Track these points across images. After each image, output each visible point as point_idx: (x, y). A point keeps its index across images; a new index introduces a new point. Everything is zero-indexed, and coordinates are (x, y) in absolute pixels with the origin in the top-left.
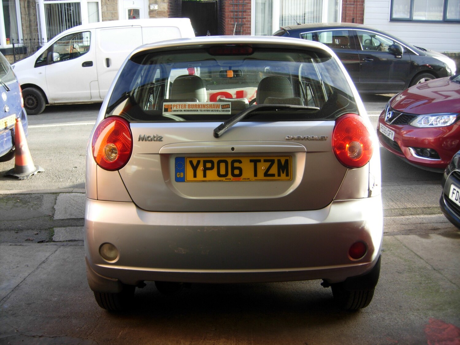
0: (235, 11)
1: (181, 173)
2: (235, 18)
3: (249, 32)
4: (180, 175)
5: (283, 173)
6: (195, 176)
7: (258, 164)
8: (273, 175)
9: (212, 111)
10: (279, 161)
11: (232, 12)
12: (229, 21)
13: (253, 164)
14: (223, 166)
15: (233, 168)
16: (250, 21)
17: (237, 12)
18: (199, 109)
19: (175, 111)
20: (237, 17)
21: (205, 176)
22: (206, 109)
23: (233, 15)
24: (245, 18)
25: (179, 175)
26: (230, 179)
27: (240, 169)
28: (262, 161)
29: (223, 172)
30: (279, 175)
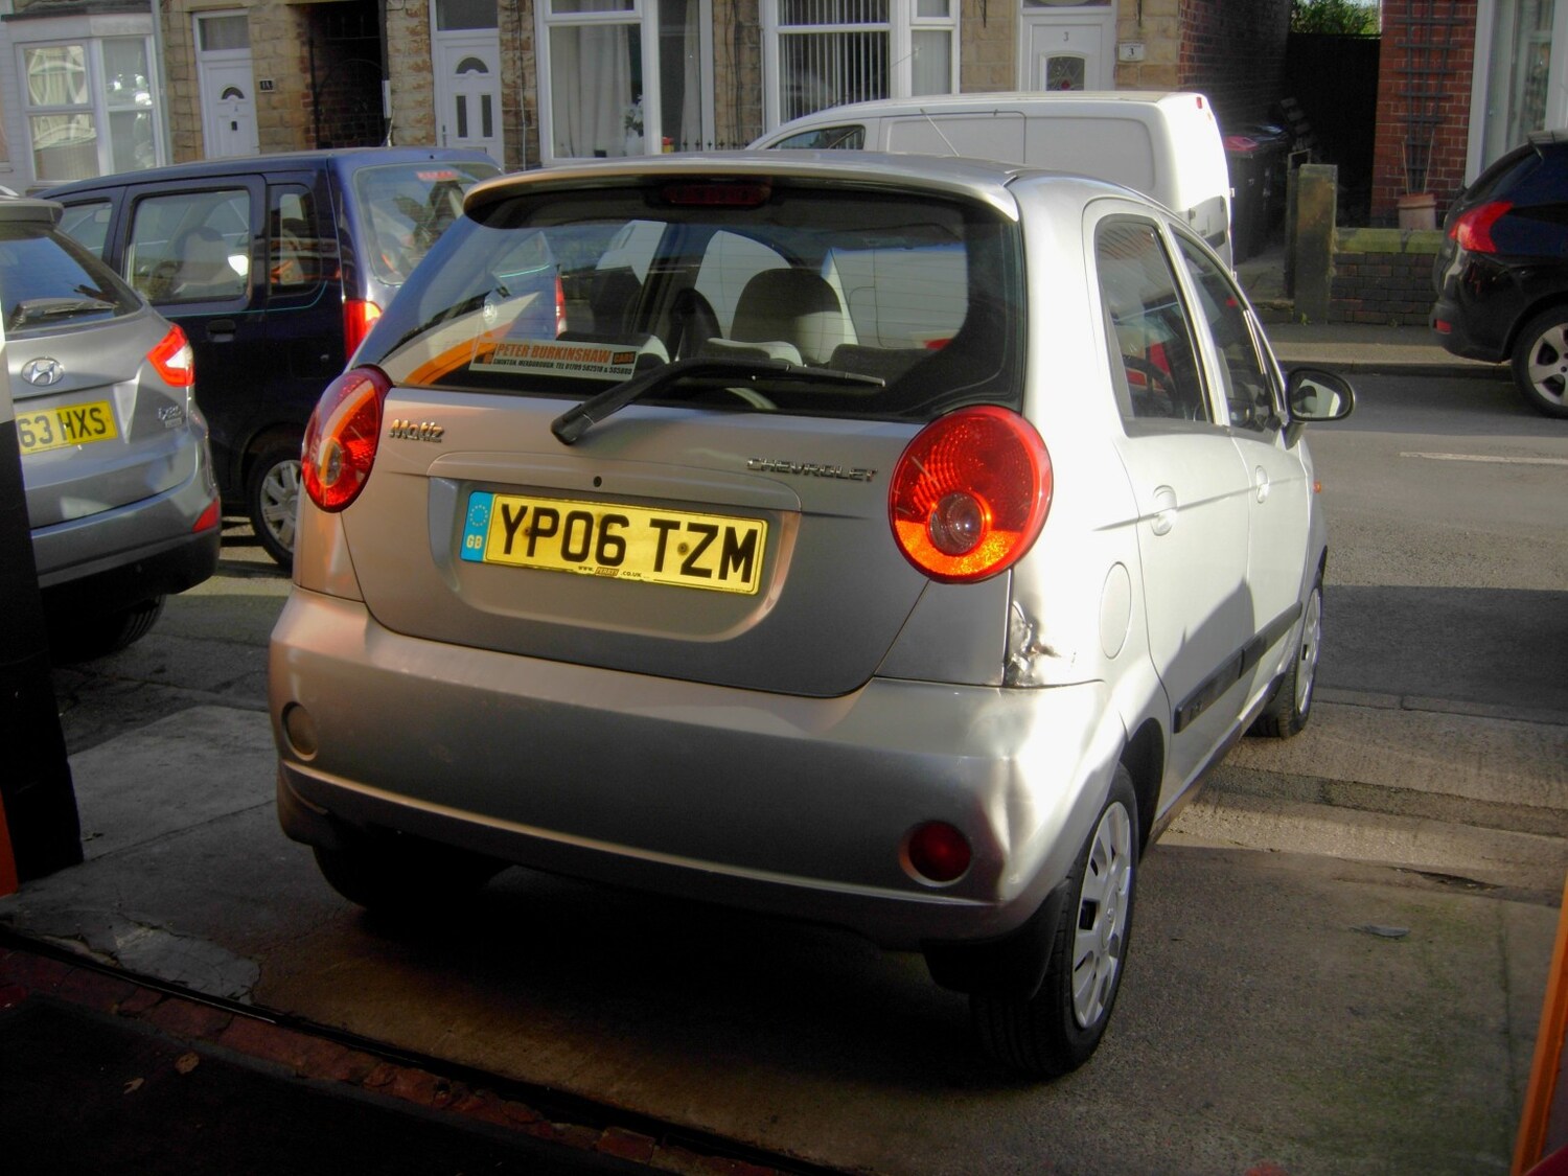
0: (1412, 74)
2: (1413, 98)
3: (1461, 147)
4: (474, 541)
5: (736, 569)
6: (508, 550)
7: (671, 532)
8: (706, 573)
9: (587, 368)
10: (731, 533)
11: (1404, 74)
12: (1388, 105)
13: (658, 530)
14: (579, 526)
15: (605, 539)
16: (1467, 111)
17: (1420, 75)
18: (555, 361)
19: (499, 362)
20: (1420, 94)
21: (531, 552)
22: (574, 362)
23: (1406, 85)
24: (1449, 99)
25: (472, 542)
26: (590, 569)
27: (620, 543)
28: (684, 527)
29: (576, 547)
30: (723, 575)
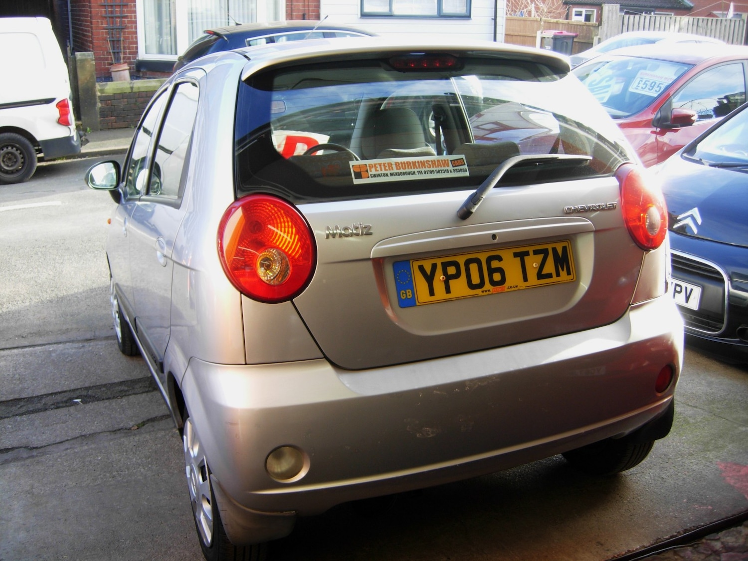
0: (108, 6)
1: (408, 291)
2: (110, 17)
4: (406, 293)
5: (563, 270)
6: (432, 293)
7: (526, 258)
8: (549, 276)
9: (439, 172)
10: (555, 250)
11: (104, 7)
12: (98, 22)
13: (518, 259)
14: (474, 268)
15: (491, 271)
16: (136, 22)
17: (112, 7)
18: (416, 170)
19: (375, 176)
20: (113, 16)
21: (448, 290)
22: (427, 169)
23: (105, 12)
24: (126, 17)
25: (405, 295)
26: (489, 291)
27: (501, 271)
28: (531, 253)
29: (476, 280)
30: (558, 275)
